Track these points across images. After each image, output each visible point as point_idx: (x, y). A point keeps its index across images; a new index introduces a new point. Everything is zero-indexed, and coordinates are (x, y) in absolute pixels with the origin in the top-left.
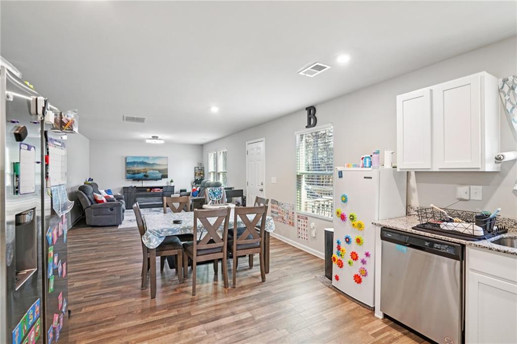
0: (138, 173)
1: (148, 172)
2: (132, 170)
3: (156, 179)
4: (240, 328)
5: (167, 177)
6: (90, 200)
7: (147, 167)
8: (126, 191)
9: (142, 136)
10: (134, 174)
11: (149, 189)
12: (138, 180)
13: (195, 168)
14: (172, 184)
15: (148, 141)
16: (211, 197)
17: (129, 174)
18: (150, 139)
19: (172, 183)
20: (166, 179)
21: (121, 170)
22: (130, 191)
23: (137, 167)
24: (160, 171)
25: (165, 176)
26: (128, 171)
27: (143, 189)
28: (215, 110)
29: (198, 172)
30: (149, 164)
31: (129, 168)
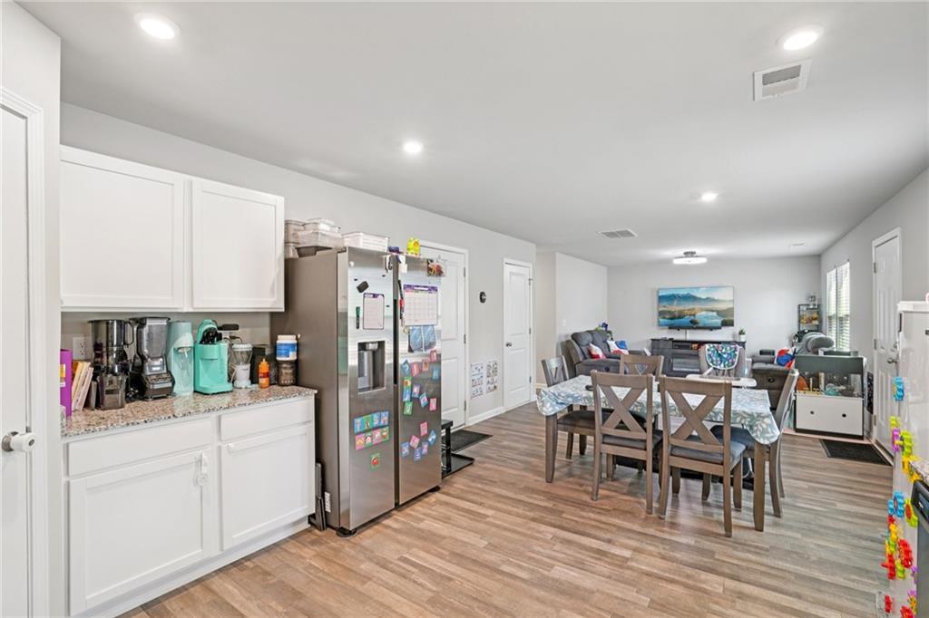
0: (680, 317)
1: (698, 314)
2: (669, 312)
3: (711, 328)
4: (592, 557)
5: (732, 325)
6: (583, 352)
7: (696, 306)
8: (656, 346)
9: (667, 253)
10: (671, 319)
11: (696, 345)
12: (679, 328)
13: (799, 306)
14: (743, 338)
15: (676, 262)
16: (712, 362)
17: (664, 318)
18: (682, 257)
19: (742, 336)
20: (731, 328)
21: (649, 309)
22: (661, 346)
23: (678, 305)
24: (719, 313)
25: (728, 323)
26: (661, 314)
27: (685, 344)
28: (709, 197)
29: (807, 315)
30: (699, 299)
31: (664, 307)
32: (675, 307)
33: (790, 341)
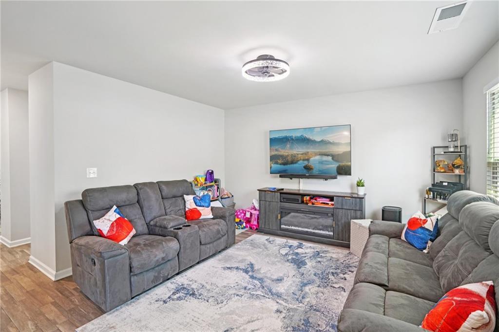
0: (292, 163)
2: (282, 156)
5: (349, 173)
7: (311, 150)
8: (263, 197)
10: (284, 164)
11: (308, 199)
12: (291, 176)
13: (434, 148)
14: (361, 191)
17: (277, 163)
19: (361, 188)
20: (349, 176)
23: (291, 148)
24: (335, 157)
25: (344, 171)
26: (273, 158)
27: (298, 197)
29: (446, 161)
30: (314, 142)
31: (276, 150)
32: (287, 151)
33: (421, 195)
